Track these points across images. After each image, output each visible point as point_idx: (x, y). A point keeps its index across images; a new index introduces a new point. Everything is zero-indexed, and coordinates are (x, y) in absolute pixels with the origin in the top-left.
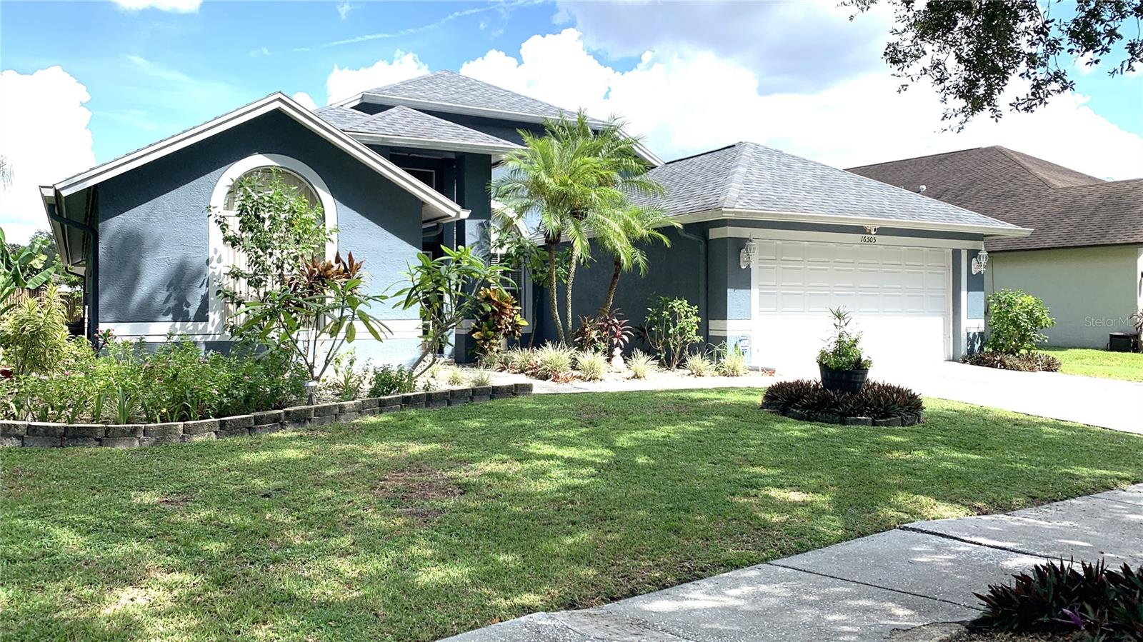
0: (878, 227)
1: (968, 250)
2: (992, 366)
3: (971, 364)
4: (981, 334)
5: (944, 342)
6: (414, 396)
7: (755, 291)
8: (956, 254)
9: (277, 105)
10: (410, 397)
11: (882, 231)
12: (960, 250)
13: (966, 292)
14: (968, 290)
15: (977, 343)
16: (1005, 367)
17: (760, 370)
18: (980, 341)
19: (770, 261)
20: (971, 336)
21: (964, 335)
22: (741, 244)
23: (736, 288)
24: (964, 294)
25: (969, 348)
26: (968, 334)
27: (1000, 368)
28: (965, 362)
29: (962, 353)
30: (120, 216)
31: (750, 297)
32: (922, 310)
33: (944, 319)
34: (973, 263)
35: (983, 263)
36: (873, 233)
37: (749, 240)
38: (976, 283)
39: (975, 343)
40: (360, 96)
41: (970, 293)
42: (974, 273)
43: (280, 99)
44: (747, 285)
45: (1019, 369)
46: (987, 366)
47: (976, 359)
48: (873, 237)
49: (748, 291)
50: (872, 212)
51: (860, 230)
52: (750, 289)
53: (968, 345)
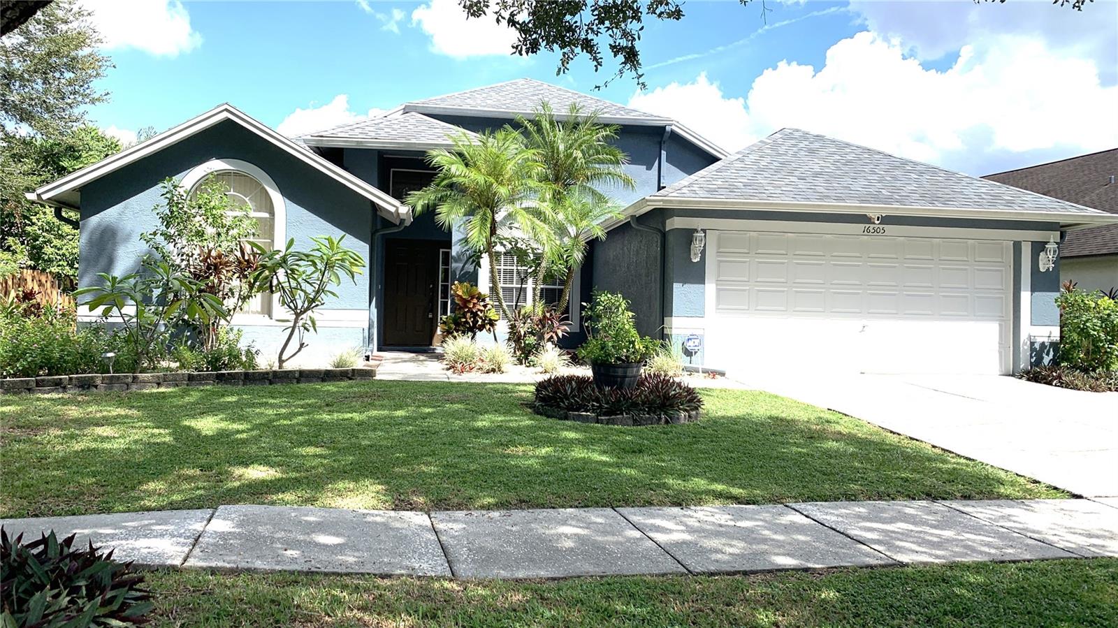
0: (884, 215)
1: (1032, 242)
2: (1050, 383)
3: (1029, 380)
4: (1053, 344)
5: (1000, 353)
6: (228, 373)
7: (710, 287)
8: (1017, 246)
9: (225, 115)
10: (224, 374)
11: (888, 220)
12: (1021, 242)
13: (1030, 293)
14: (1033, 290)
15: (1048, 354)
16: (1063, 385)
17: (701, 371)
18: (1052, 353)
19: (738, 255)
20: (1037, 346)
21: (1025, 344)
22: (689, 235)
23: (684, 282)
24: (1026, 296)
25: (1033, 360)
26: (1032, 344)
27: (1056, 386)
28: (1022, 377)
29: (1021, 367)
30: (98, 215)
31: (703, 293)
32: (966, 313)
33: (1000, 325)
34: (1040, 257)
35: (1050, 257)
36: (877, 222)
37: (696, 231)
38: (1042, 282)
39: (1044, 355)
40: (403, 107)
41: (1036, 294)
42: (1042, 270)
43: (226, 110)
44: (700, 279)
45: (1076, 388)
46: (1045, 383)
47: (1035, 375)
48: (877, 226)
50: (877, 198)
51: (863, 219)
52: (704, 284)
53: (1031, 357)
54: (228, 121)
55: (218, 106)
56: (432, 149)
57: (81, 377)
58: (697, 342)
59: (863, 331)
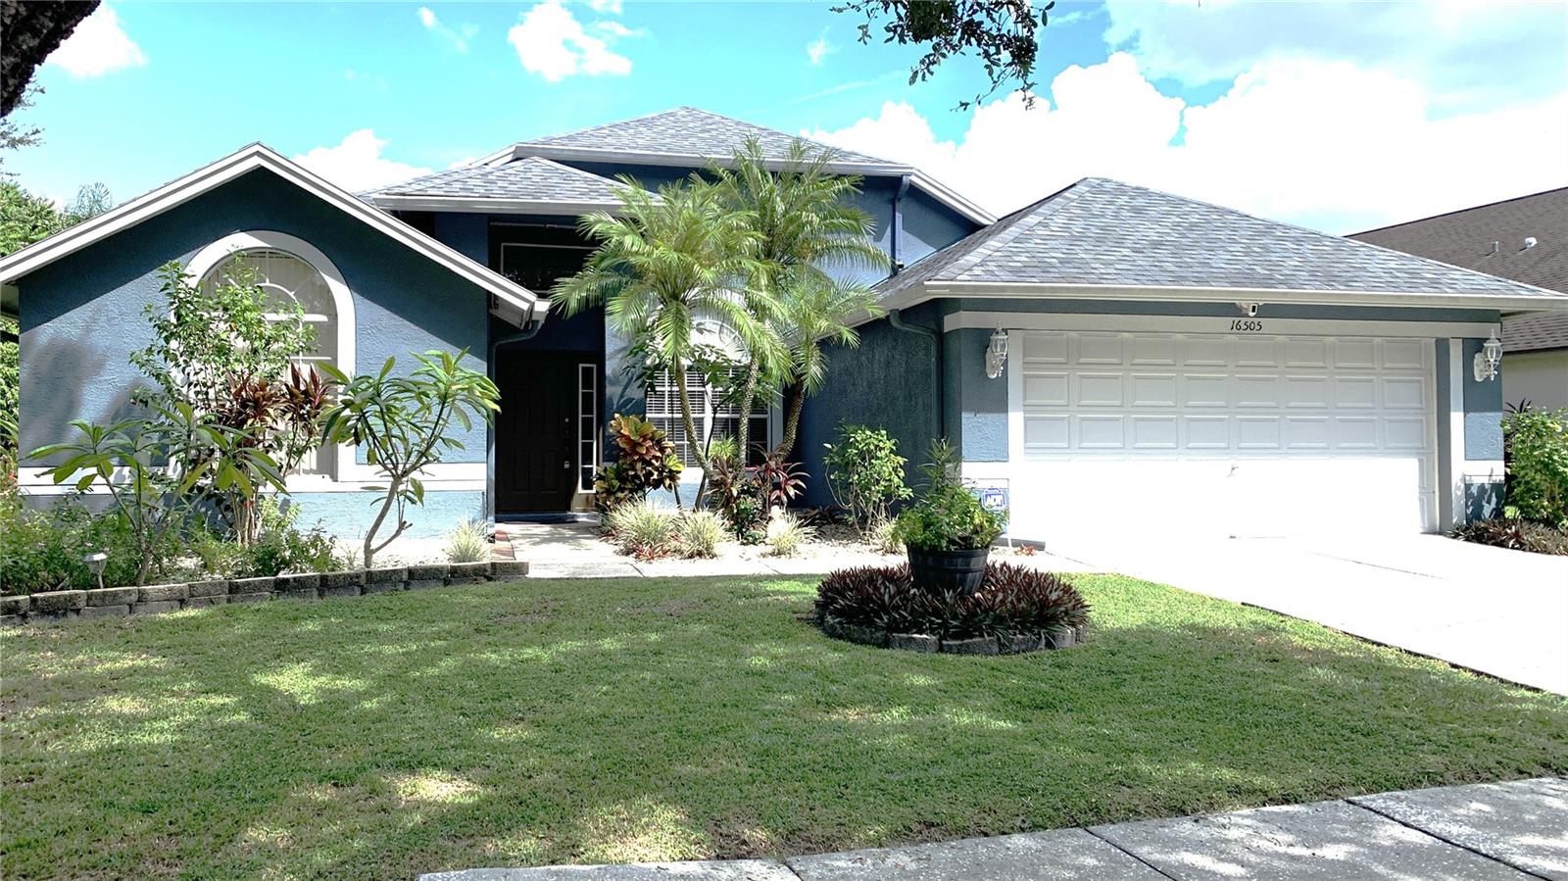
0: (1261, 303)
1: (1463, 339)
2: (1502, 544)
3: (1467, 539)
4: (1496, 486)
5: (1421, 500)
6: (295, 579)
7: (1016, 418)
8: (1442, 346)
9: (255, 161)
12: (1447, 339)
13: (1462, 414)
14: (1466, 411)
15: (1489, 502)
16: (1522, 547)
17: (1010, 543)
18: (1494, 500)
19: (1053, 366)
20: (1474, 490)
21: (1459, 488)
22: (983, 339)
23: (977, 410)
24: (1457, 418)
25: (1469, 512)
26: (1468, 487)
27: (1513, 548)
28: (1457, 536)
29: (1454, 521)
30: (49, 324)
31: (1006, 425)
32: (1372, 445)
33: (1420, 461)
34: (1475, 361)
35: (1492, 360)
36: (1252, 314)
37: (994, 331)
38: (1481, 398)
39: (1484, 503)
40: (513, 149)
41: (1471, 414)
42: (1478, 379)
43: (258, 153)
44: (1001, 406)
45: (1546, 551)
46: (1493, 544)
47: (1477, 532)
48: (1250, 320)
49: (1002, 415)
50: (1250, 278)
51: (1231, 310)
52: (1007, 412)
53: (1467, 507)
54: (261, 169)
55: (245, 148)
56: (589, 213)
57: (53, 597)
58: (999, 498)
59: (1231, 474)
